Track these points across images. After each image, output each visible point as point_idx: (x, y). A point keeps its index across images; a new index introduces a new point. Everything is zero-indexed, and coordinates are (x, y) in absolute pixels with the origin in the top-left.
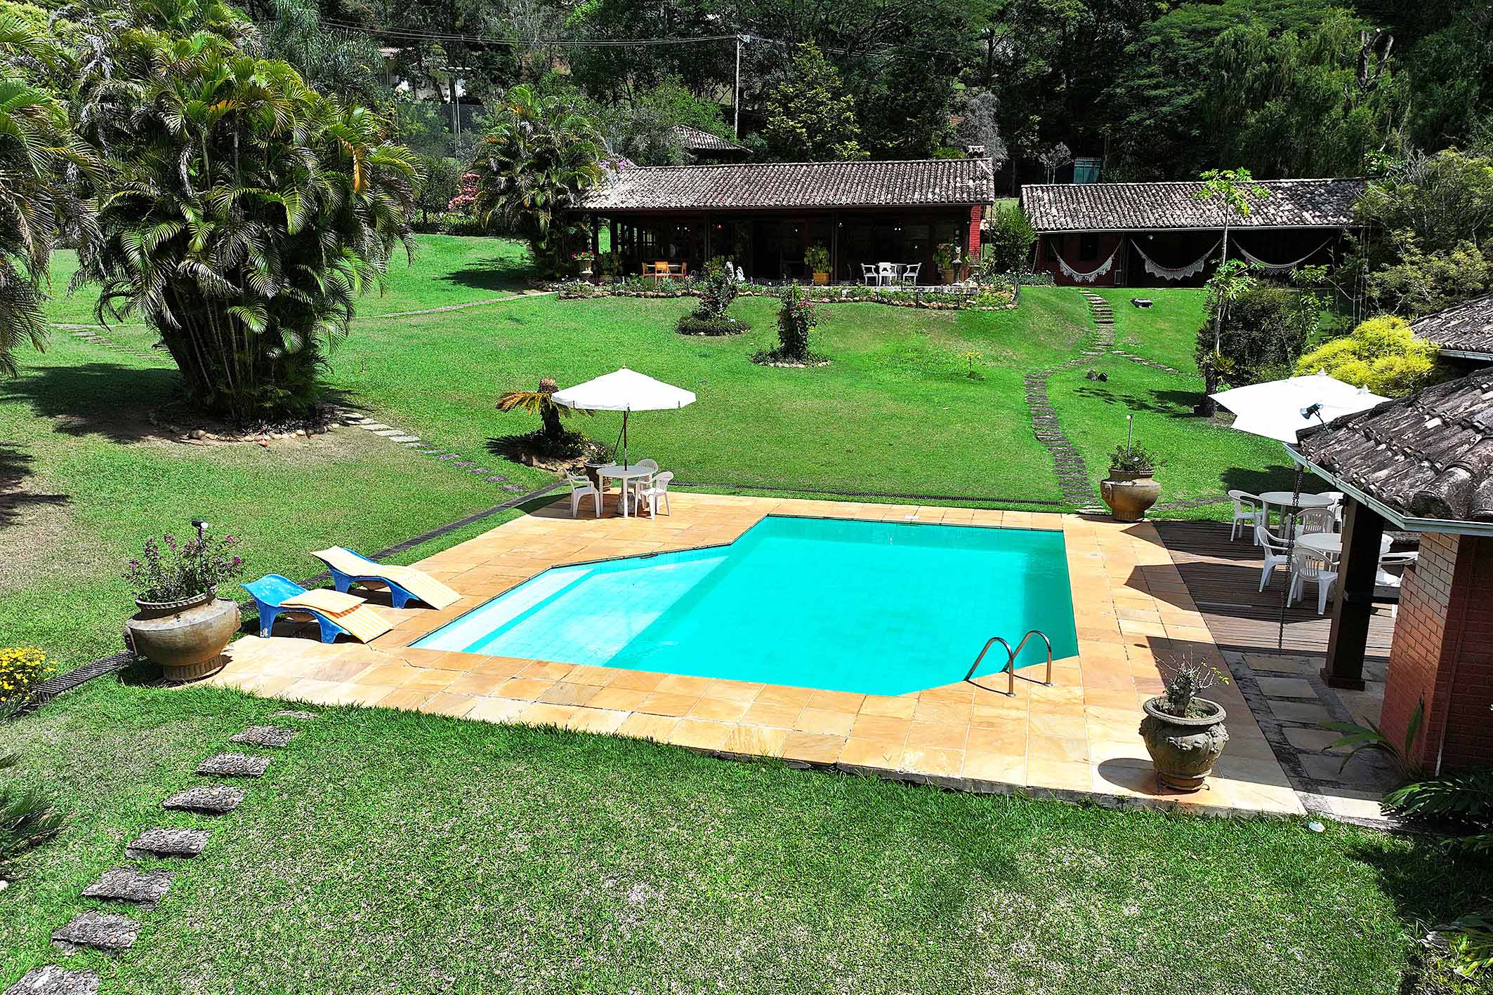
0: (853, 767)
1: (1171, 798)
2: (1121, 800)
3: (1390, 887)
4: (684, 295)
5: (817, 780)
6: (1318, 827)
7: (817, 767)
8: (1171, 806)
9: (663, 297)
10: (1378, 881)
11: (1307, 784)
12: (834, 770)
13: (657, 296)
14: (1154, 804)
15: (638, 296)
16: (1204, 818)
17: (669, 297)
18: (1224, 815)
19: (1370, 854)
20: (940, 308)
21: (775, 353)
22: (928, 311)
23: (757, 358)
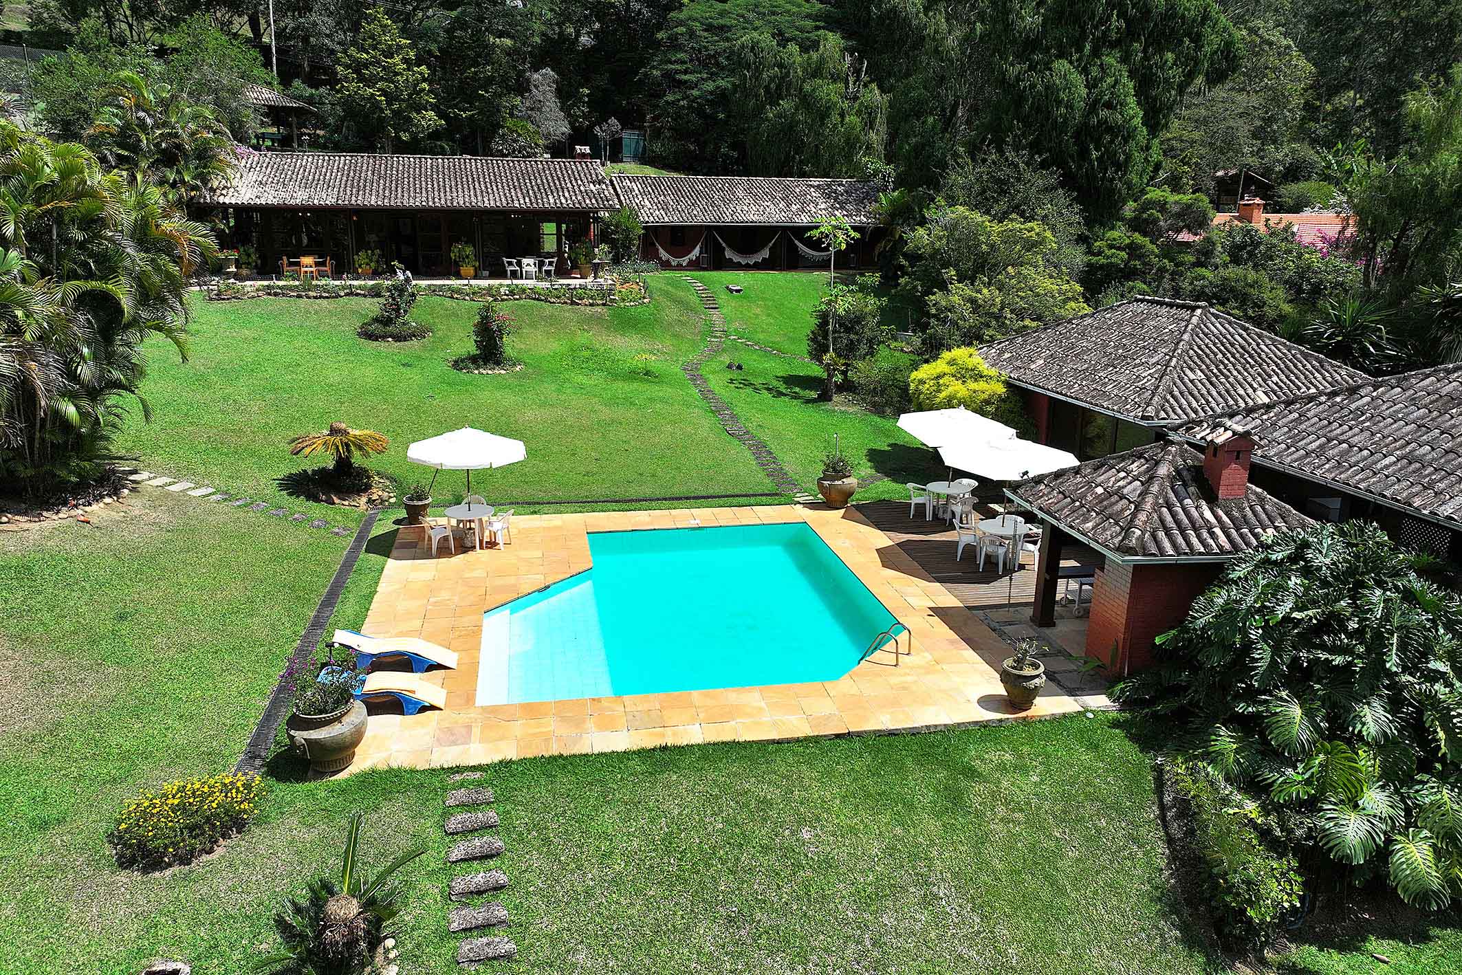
0: (858, 732)
1: (1023, 714)
2: (1000, 721)
3: (1133, 738)
4: (347, 295)
5: (843, 743)
6: (1090, 715)
7: (838, 736)
8: (1024, 718)
9: (327, 297)
10: (1126, 736)
11: (1072, 692)
12: (849, 735)
13: (321, 297)
14: (1016, 719)
15: (299, 296)
16: (1040, 721)
17: (333, 297)
18: (1048, 718)
19: (1115, 724)
20: (591, 305)
21: (474, 359)
22: (583, 308)
23: (457, 364)
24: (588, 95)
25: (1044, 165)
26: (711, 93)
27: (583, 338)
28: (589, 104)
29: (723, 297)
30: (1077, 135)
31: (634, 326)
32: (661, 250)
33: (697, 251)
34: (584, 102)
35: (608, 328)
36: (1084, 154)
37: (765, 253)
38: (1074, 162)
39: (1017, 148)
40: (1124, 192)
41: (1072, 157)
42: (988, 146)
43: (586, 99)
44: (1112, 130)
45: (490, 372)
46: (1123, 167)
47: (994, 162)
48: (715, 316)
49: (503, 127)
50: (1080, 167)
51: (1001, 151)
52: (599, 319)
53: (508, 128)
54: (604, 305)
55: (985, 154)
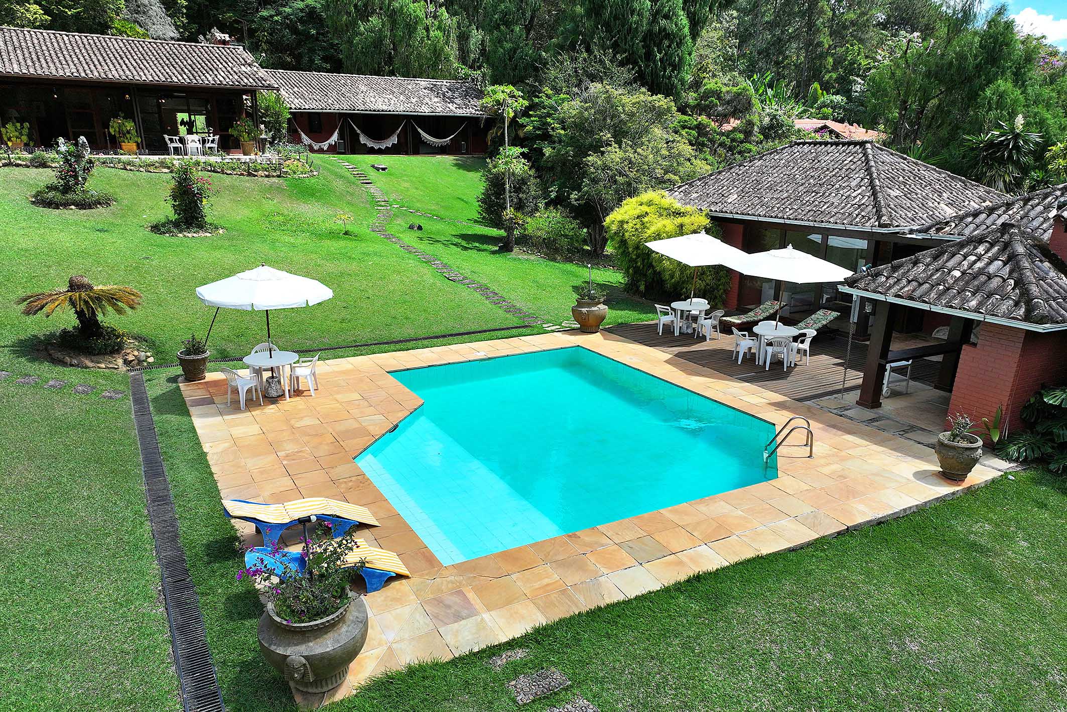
20: (267, 176)
21: (176, 224)
22: (260, 179)
23: (156, 228)
24: (186, 7)
25: (622, 64)
26: (302, 10)
27: (270, 205)
28: (188, 16)
29: (373, 175)
30: (644, 40)
31: (313, 195)
32: (303, 135)
33: (335, 137)
34: (183, 13)
35: (290, 197)
36: (649, 56)
37: (394, 140)
38: (642, 62)
39: (604, 47)
40: (679, 87)
41: (640, 57)
42: (580, 45)
43: (185, 11)
44: (668, 36)
45: (195, 235)
46: (677, 67)
47: (585, 60)
48: (372, 189)
49: (112, 28)
50: (647, 66)
51: (588, 50)
52: (279, 190)
53: (117, 28)
54: (279, 176)
55: (577, 52)
